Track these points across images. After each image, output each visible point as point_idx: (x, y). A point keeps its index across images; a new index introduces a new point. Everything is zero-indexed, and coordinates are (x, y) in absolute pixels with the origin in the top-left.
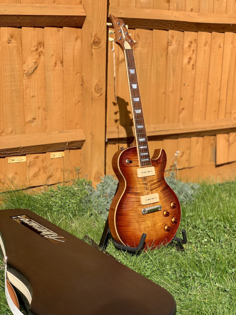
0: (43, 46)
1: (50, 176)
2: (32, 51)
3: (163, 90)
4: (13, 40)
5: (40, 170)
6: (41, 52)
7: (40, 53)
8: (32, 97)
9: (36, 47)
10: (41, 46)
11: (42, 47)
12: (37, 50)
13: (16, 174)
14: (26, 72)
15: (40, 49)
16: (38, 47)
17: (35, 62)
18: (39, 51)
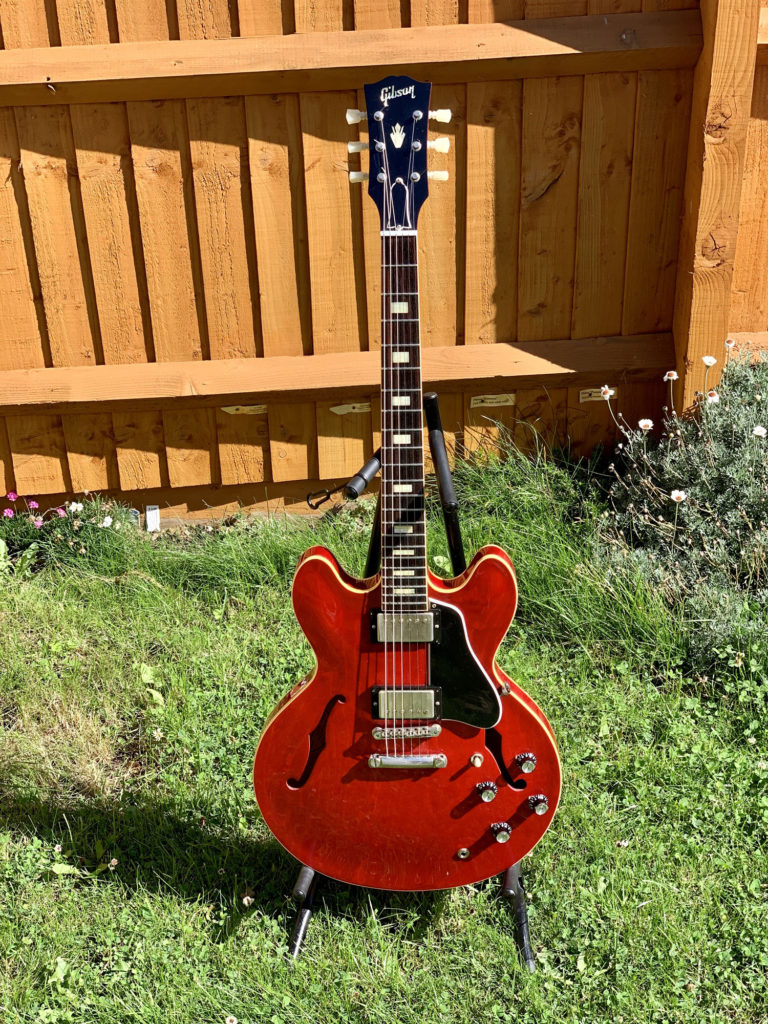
0: (580, 123)
2: (549, 139)
4: (498, 114)
6: (574, 139)
7: (571, 143)
8: (539, 254)
9: (560, 128)
10: (572, 125)
11: (576, 127)
12: (561, 134)
14: (527, 193)
15: (571, 133)
16: (564, 127)
17: (555, 167)
18: (566, 138)
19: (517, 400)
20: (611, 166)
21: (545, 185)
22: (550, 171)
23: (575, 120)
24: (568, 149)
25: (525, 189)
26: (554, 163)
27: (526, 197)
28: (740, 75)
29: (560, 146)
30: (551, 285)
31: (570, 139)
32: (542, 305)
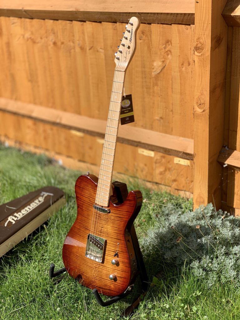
1: (175, 180)
4: (144, 37)
5: (165, 170)
8: (159, 96)
9: (164, 46)
11: (170, 46)
13: (146, 165)
16: (166, 45)
19: (155, 155)
20: (182, 64)
21: (160, 68)
22: (162, 63)
23: (170, 43)
24: (168, 55)
25: (153, 69)
26: (163, 60)
27: (154, 72)
28: (206, 25)
29: (165, 53)
30: (164, 110)
31: (168, 51)
32: (162, 118)
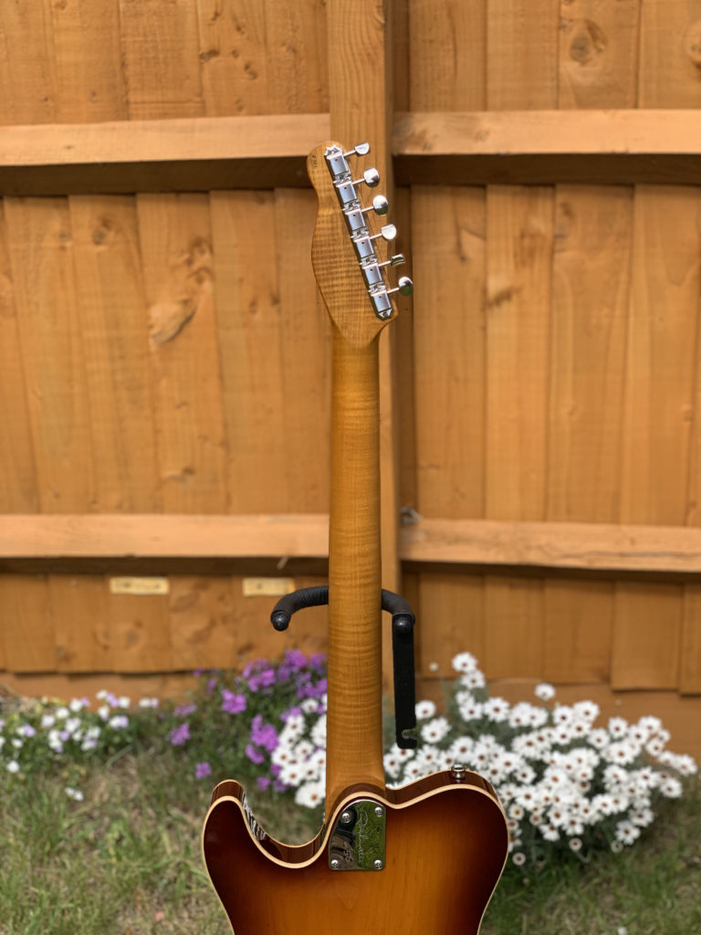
0: (211, 250)
1: (248, 648)
2: (174, 268)
3: (686, 407)
4: (111, 236)
5: (213, 624)
6: (206, 269)
7: (203, 274)
8: (178, 407)
9: (186, 256)
10: (202, 252)
11: (207, 256)
12: (189, 262)
13: (139, 624)
14: (154, 331)
15: (203, 260)
17: (186, 303)
18: (196, 266)
19: (171, 587)
21: (176, 323)
22: (181, 305)
23: (205, 247)
24: (200, 281)
26: (185, 297)
27: (154, 336)
29: (188, 277)
30: (197, 447)
31: (200, 269)
32: (189, 471)
